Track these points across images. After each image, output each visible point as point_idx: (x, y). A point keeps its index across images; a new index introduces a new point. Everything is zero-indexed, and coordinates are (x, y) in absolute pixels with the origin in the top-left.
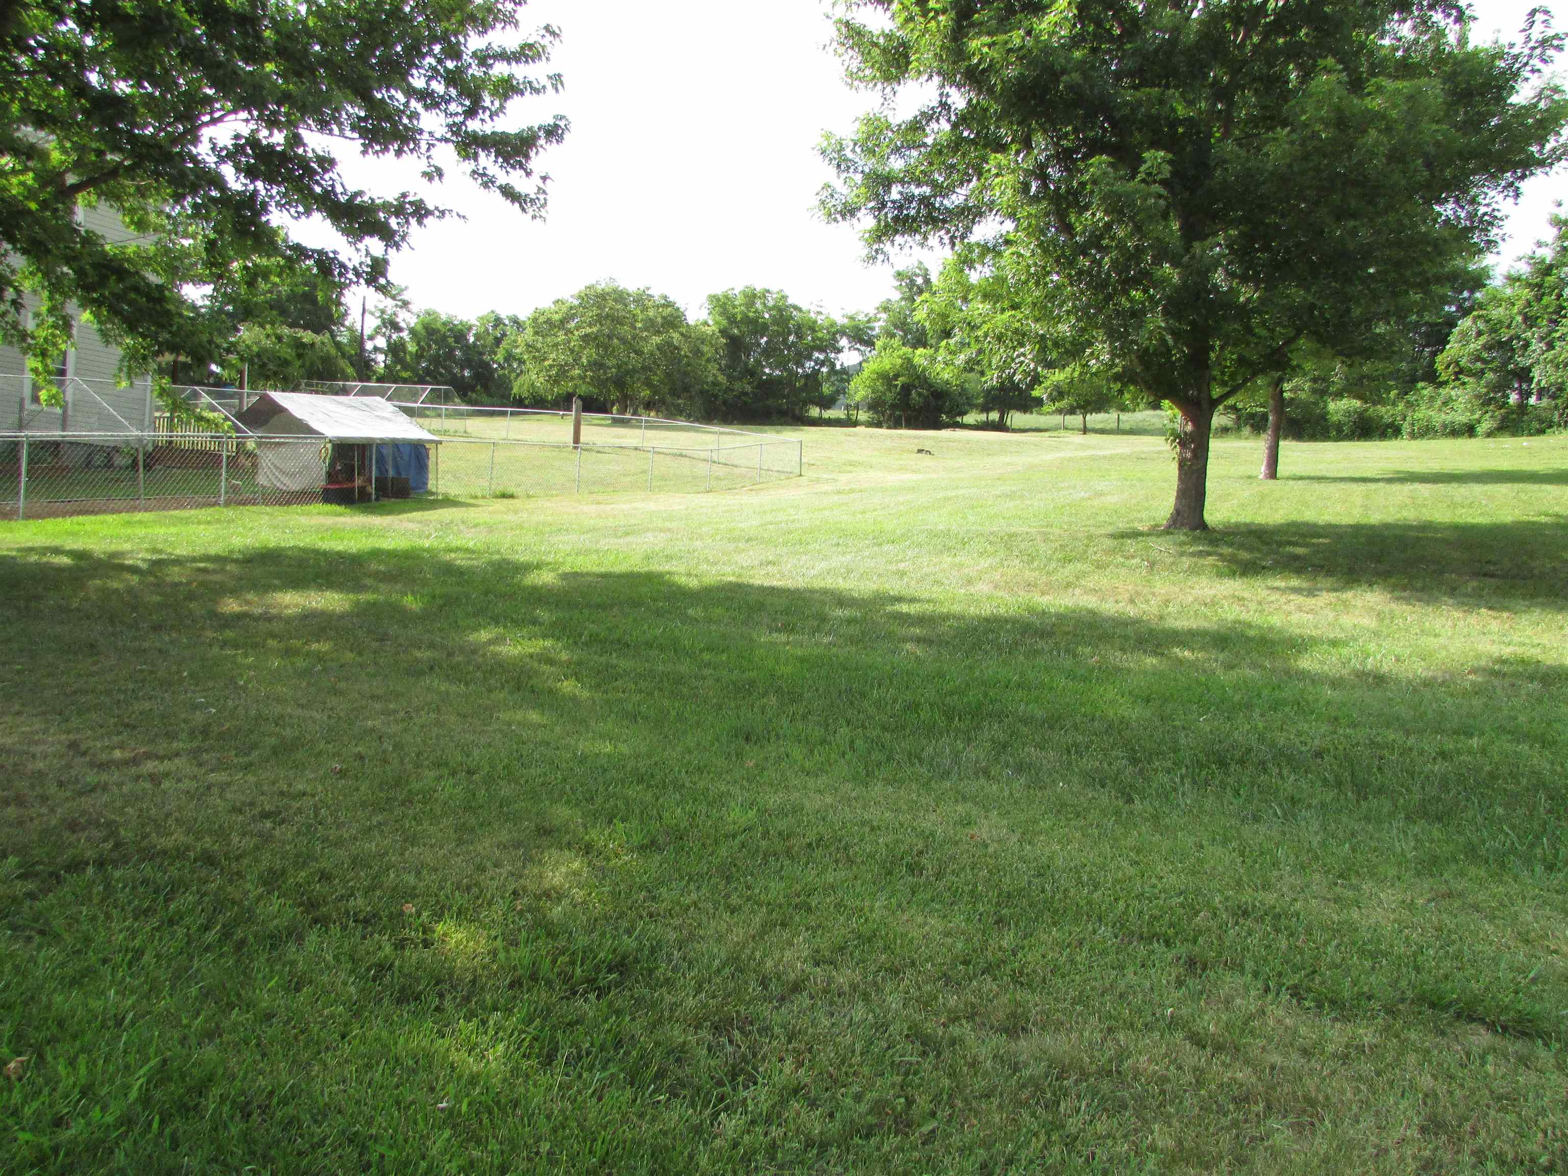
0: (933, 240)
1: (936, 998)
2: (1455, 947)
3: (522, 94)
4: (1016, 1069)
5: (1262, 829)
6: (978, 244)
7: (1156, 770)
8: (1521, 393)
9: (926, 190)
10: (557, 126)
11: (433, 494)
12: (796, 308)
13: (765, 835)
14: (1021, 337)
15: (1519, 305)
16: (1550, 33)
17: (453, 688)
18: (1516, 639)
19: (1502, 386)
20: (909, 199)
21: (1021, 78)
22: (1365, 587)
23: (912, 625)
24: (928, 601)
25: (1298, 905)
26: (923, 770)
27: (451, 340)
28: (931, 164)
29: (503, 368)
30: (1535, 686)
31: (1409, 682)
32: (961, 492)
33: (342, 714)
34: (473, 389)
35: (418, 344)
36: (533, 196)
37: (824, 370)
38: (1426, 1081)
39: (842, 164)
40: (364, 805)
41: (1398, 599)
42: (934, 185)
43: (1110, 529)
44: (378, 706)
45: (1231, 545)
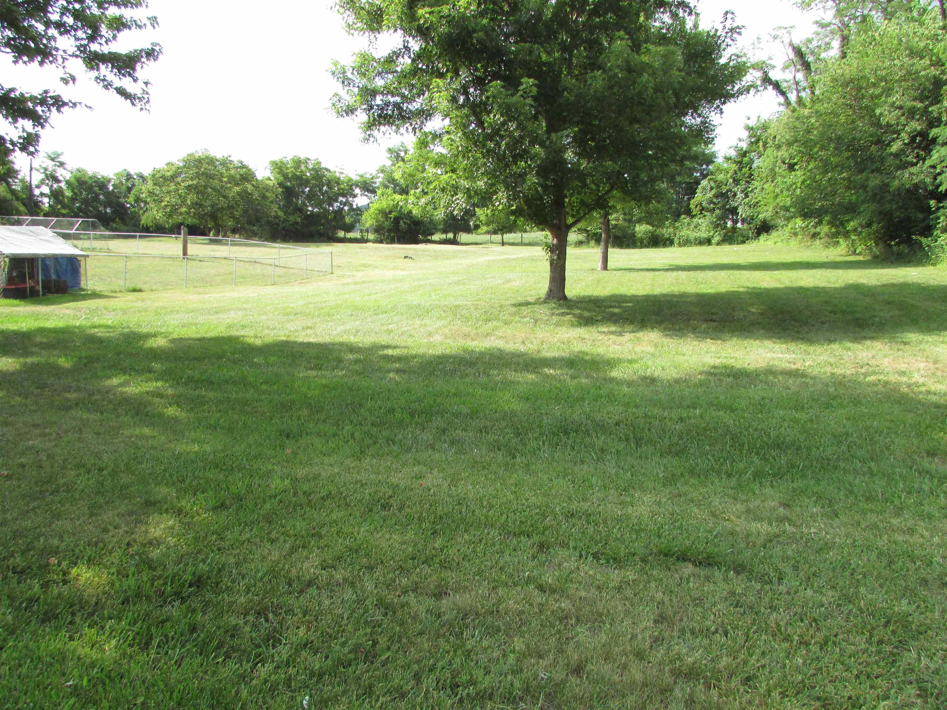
0: (403, 130)
1: (395, 581)
2: (679, 523)
3: (130, 28)
4: (439, 616)
5: (585, 467)
6: (431, 133)
7: (529, 439)
8: (733, 221)
9: (398, 99)
10: (153, 50)
11: (84, 290)
12: (327, 170)
13: (295, 494)
14: (456, 189)
15: (731, 172)
16: (735, 25)
17: (92, 417)
18: (723, 355)
19: (723, 218)
20: (387, 104)
21: (449, 35)
22: (649, 330)
23: (394, 362)
24: (405, 347)
25: (601, 508)
26: (395, 448)
27: (97, 189)
28: (400, 83)
29: (134, 207)
30: (730, 380)
31: (668, 381)
32: (428, 282)
33: (11, 438)
34: (113, 220)
35: (73, 191)
36: (140, 96)
37: (346, 208)
38: (659, 596)
39: (345, 81)
40: (24, 496)
41: (666, 335)
42: (403, 96)
43: (513, 301)
44: (37, 431)
45: (580, 308)
